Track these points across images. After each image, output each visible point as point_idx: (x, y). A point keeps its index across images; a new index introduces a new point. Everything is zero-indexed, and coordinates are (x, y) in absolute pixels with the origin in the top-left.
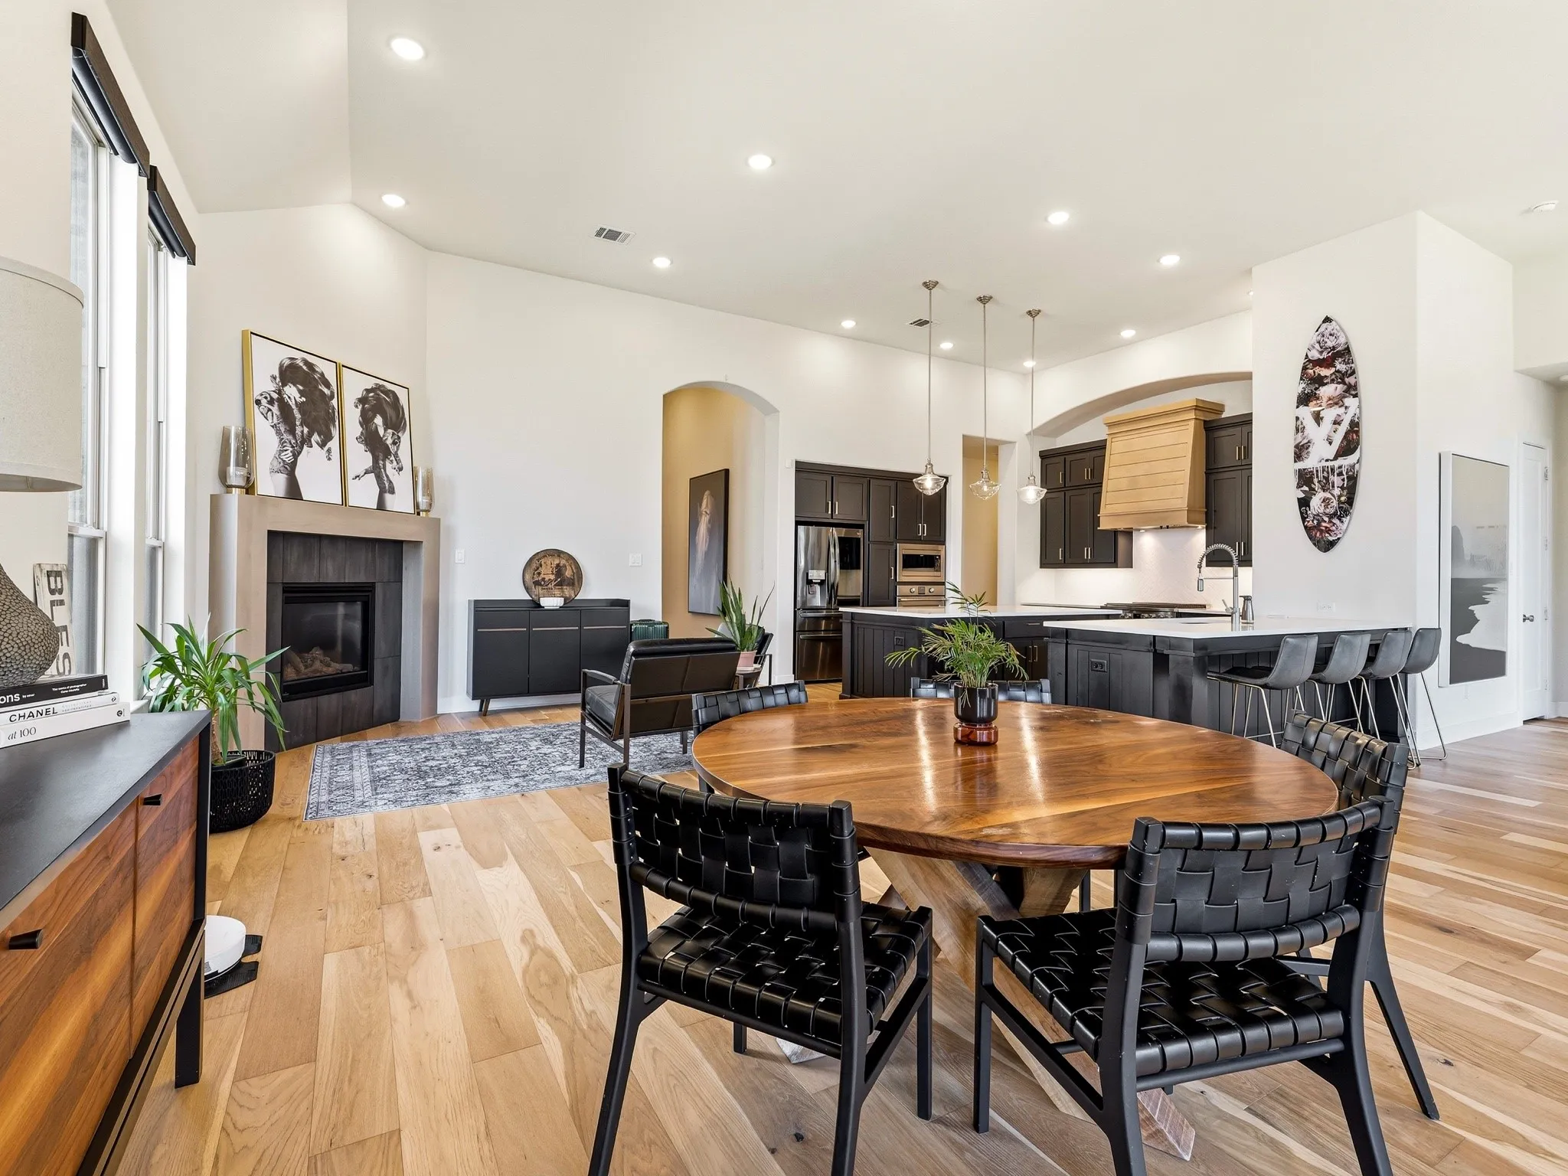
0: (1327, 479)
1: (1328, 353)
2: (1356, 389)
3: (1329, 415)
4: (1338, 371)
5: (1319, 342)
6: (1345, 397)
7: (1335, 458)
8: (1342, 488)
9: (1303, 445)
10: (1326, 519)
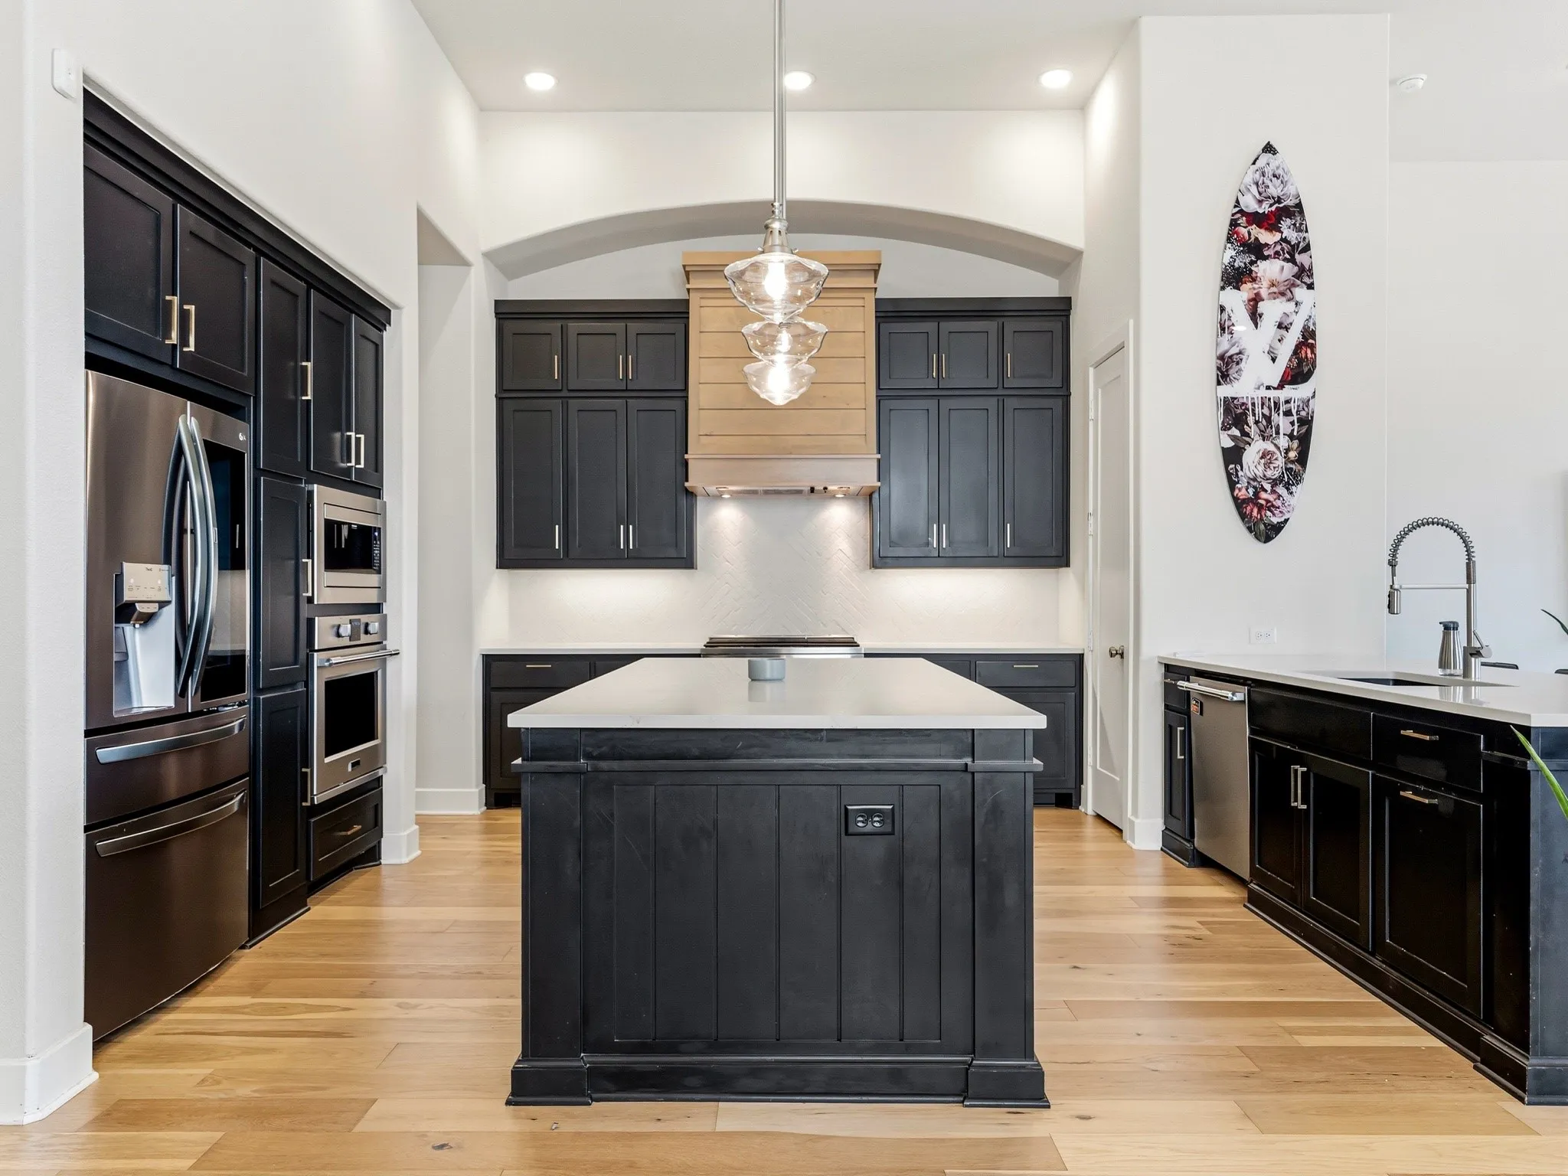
0: (1268, 419)
1: (1271, 206)
2: (1311, 276)
3: (1273, 310)
4: (1284, 240)
5: (1257, 184)
6: (1294, 285)
7: (1281, 386)
8: (1291, 437)
9: (1231, 357)
10: (1268, 487)
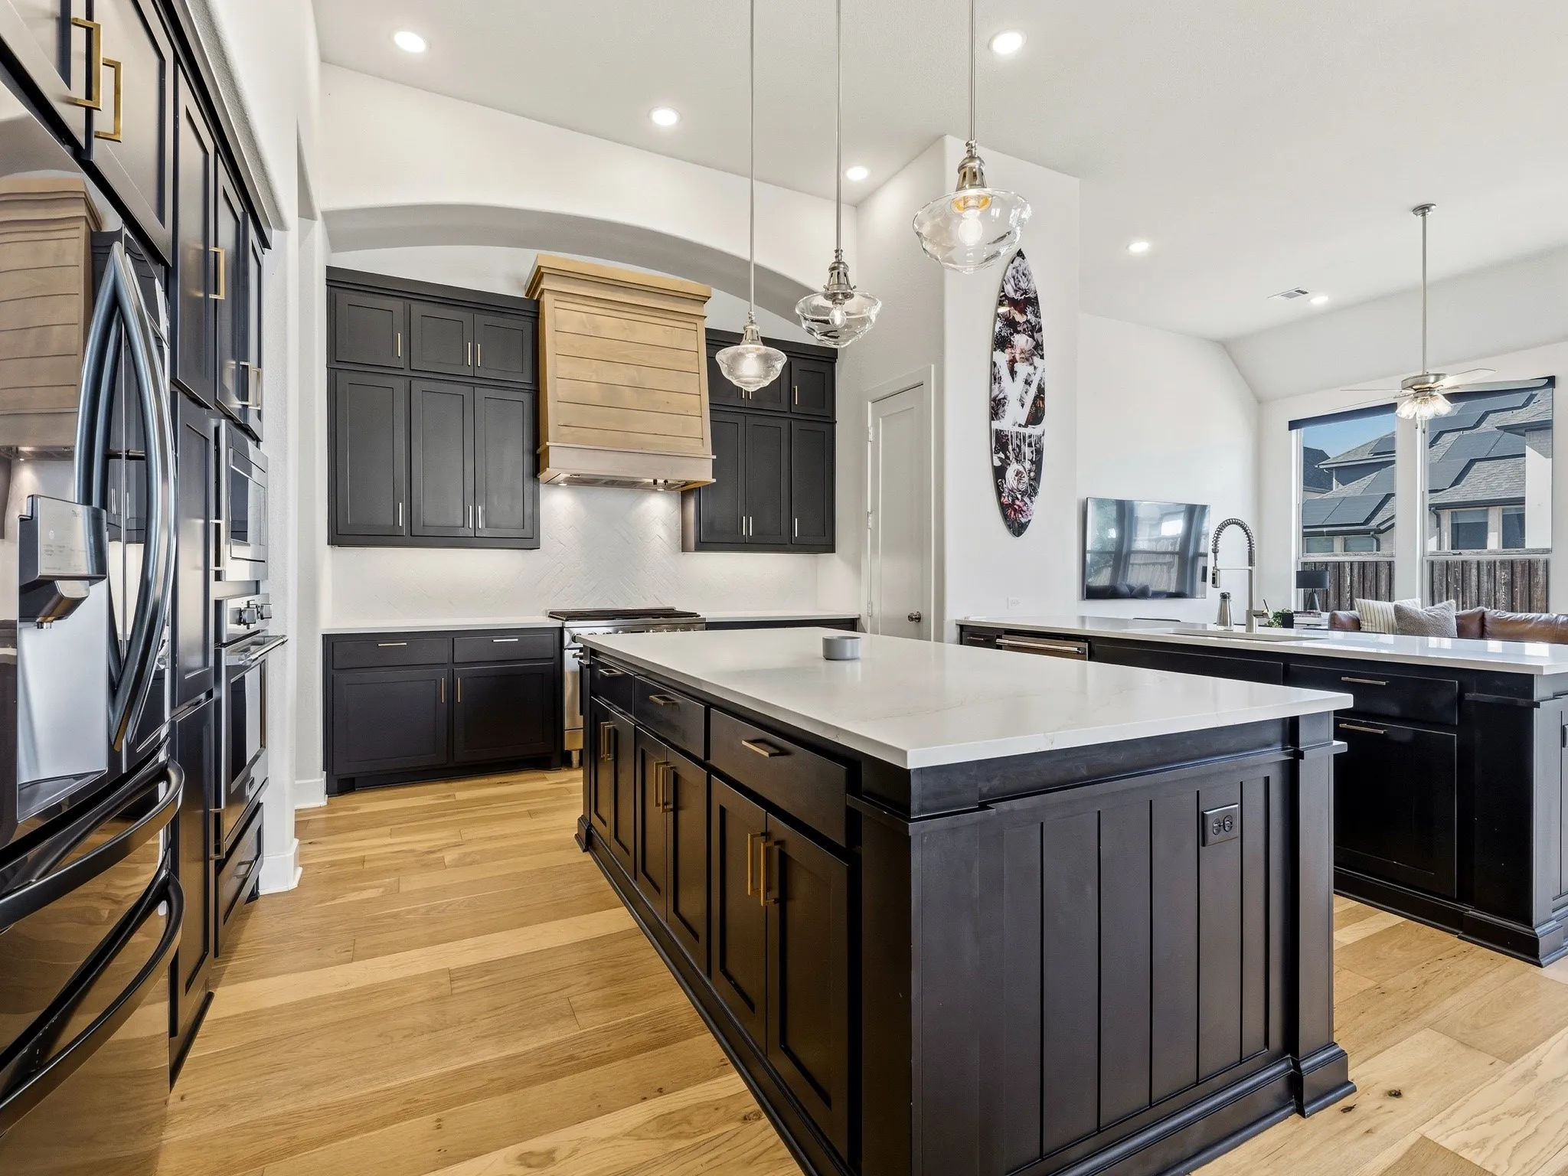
0: (1019, 447)
1: (1021, 296)
2: (1042, 350)
3: (1022, 369)
4: (1028, 321)
5: (1014, 277)
6: (1033, 355)
7: (1026, 426)
8: (1031, 461)
9: (1000, 400)
10: (1019, 496)
